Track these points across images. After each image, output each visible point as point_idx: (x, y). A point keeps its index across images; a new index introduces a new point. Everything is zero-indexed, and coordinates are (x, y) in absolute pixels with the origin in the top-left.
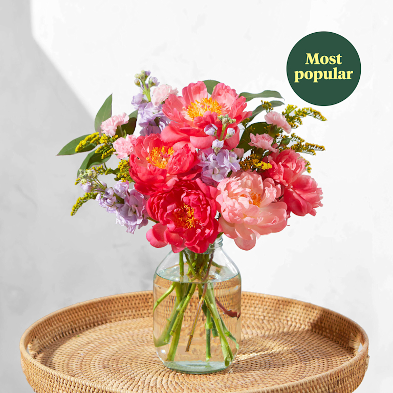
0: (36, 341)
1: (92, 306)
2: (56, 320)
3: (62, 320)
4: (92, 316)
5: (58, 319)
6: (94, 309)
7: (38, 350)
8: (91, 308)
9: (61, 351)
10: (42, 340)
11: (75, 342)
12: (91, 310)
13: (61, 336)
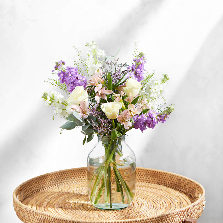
0: (22, 194)
1: (54, 175)
2: (34, 182)
3: (37, 182)
4: (54, 180)
5: (35, 182)
6: (55, 177)
7: (23, 198)
8: (54, 176)
9: (36, 199)
10: (26, 193)
11: (44, 194)
12: (54, 177)
13: (37, 191)
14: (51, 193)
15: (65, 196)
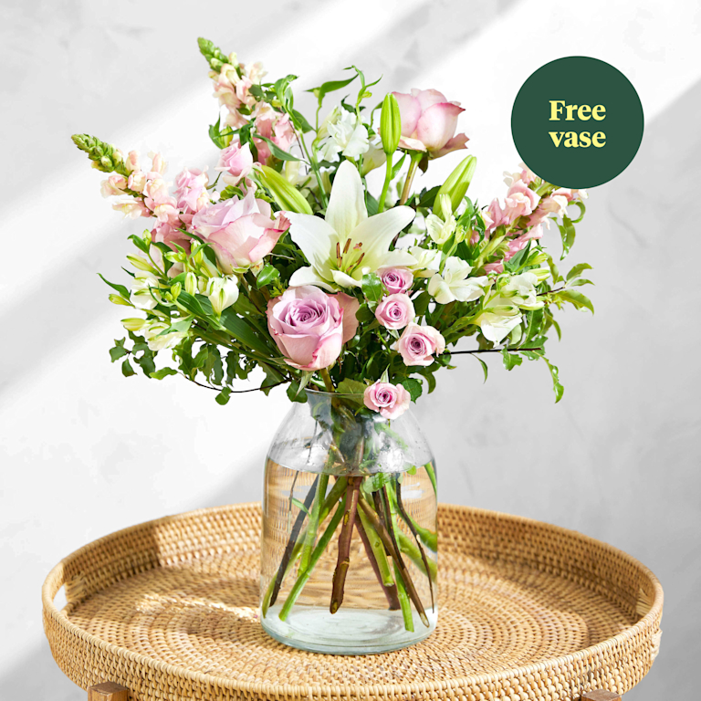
14: (175, 583)
15: (217, 594)
